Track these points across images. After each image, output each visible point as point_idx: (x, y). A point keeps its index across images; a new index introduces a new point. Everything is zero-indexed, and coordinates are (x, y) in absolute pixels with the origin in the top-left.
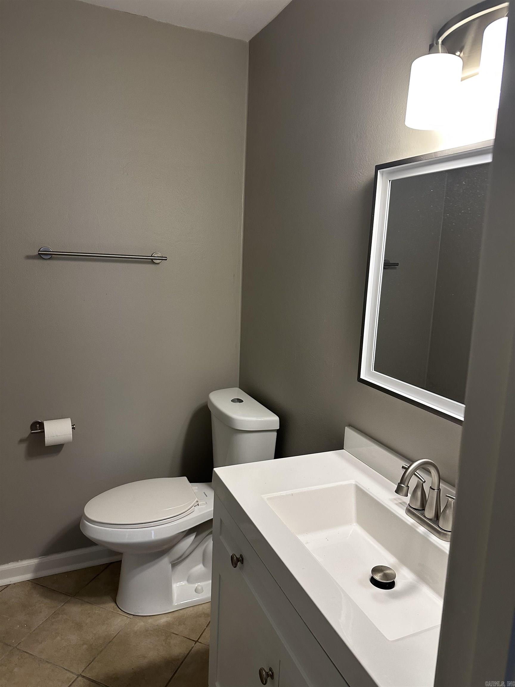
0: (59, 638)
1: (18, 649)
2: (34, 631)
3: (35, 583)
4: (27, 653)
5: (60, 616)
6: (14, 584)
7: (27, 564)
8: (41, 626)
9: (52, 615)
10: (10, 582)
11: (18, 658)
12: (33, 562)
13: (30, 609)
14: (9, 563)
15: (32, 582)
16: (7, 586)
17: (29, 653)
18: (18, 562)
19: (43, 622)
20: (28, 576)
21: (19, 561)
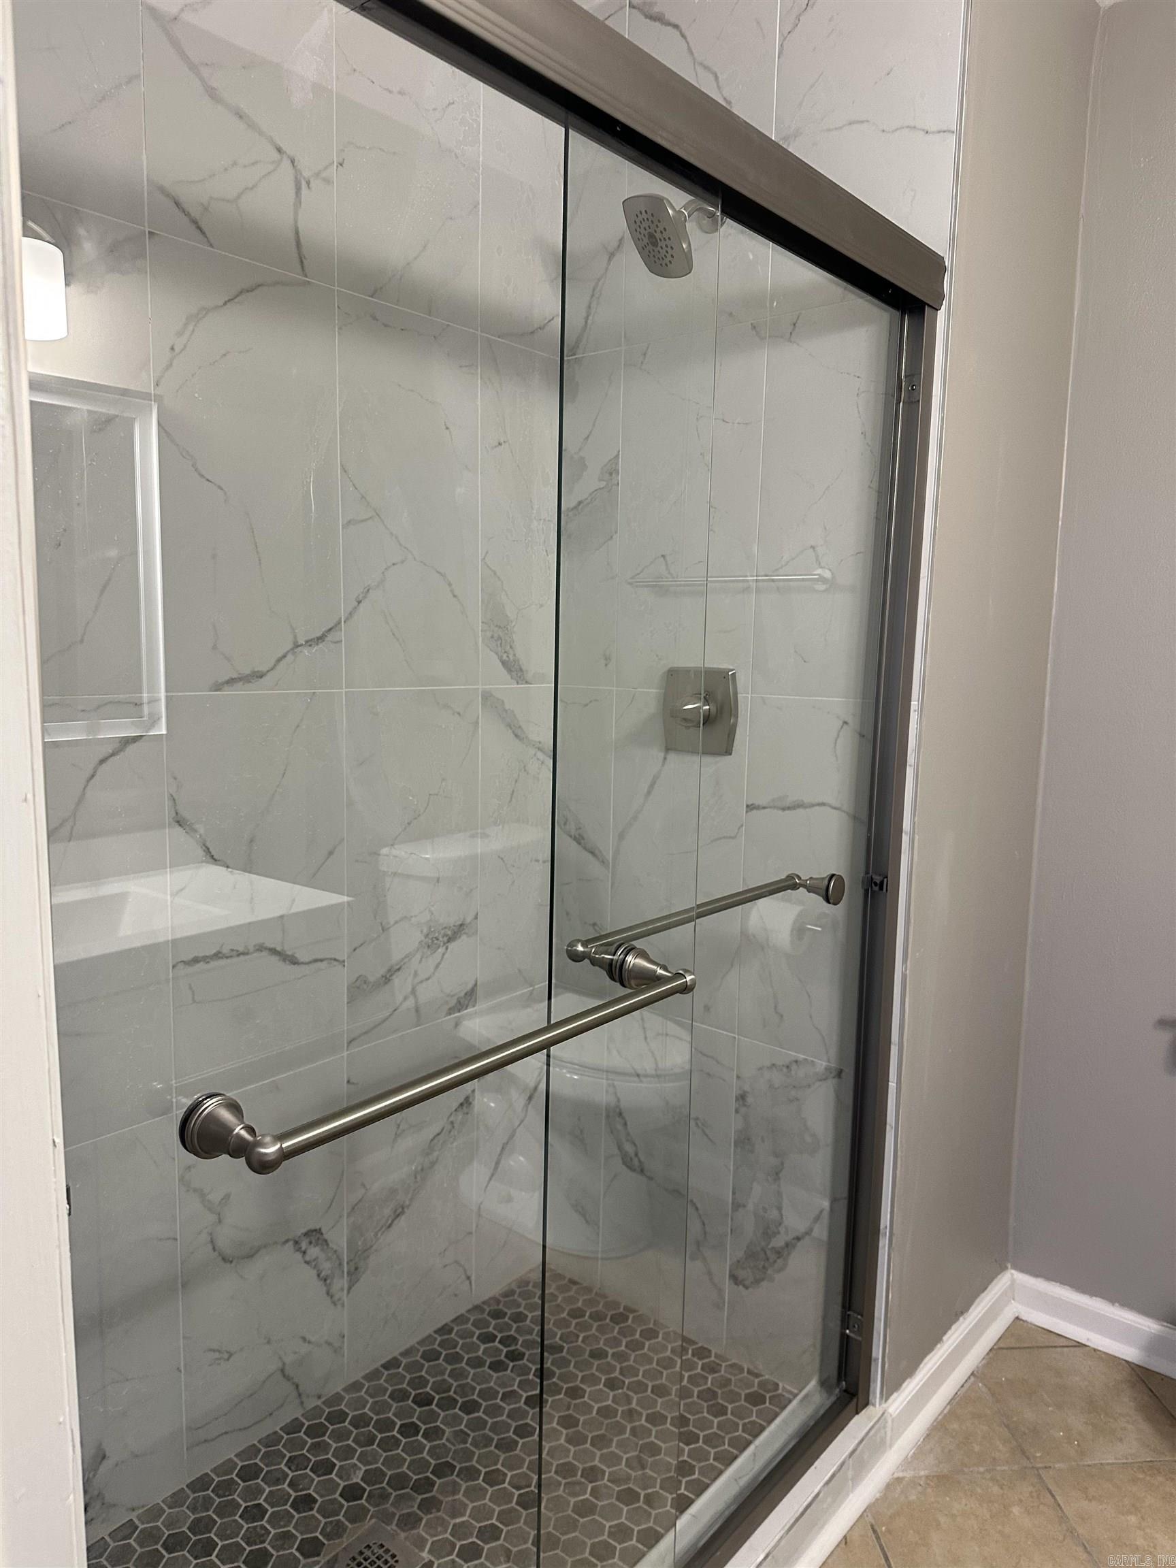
0: (1133, 1519)
1: (1039, 1476)
2: (1089, 1466)
3: (1138, 1375)
4: (1053, 1496)
5: (1160, 1479)
6: (1095, 1350)
7: (1131, 1321)
8: (1108, 1468)
9: (1142, 1463)
10: (1088, 1340)
11: (1031, 1492)
12: (1149, 1326)
13: (1102, 1417)
14: (1094, 1298)
15: (1133, 1369)
16: (1080, 1345)
17: (1055, 1499)
18: (1113, 1305)
19: (1116, 1464)
20: (1129, 1353)
21: (1117, 1304)
